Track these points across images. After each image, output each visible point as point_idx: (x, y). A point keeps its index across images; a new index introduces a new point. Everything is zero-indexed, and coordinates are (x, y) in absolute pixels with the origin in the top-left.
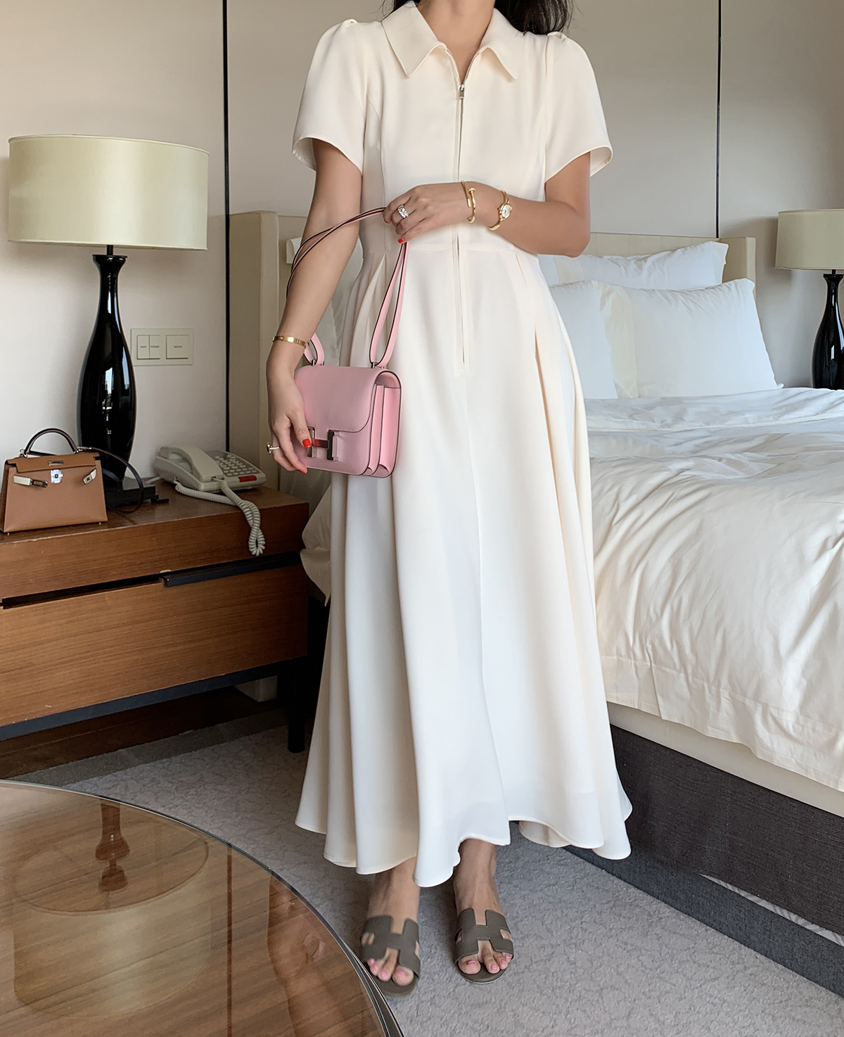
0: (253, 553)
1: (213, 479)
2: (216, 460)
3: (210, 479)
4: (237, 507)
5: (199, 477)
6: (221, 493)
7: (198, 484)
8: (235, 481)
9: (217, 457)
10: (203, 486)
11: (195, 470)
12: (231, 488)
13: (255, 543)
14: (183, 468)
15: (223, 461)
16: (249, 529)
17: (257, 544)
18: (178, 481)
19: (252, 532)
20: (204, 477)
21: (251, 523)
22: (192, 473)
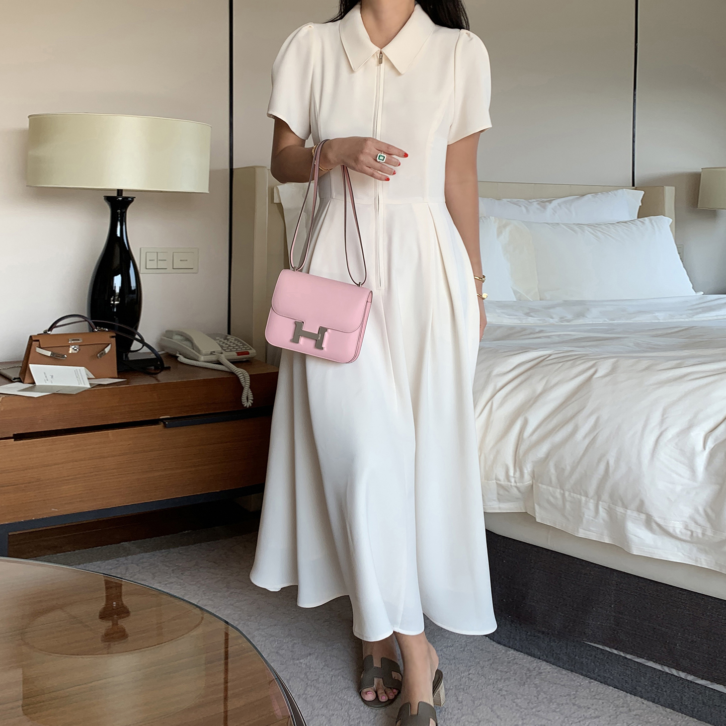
0: (245, 406)
1: (212, 353)
2: (215, 339)
3: (209, 353)
4: (232, 373)
5: (199, 351)
6: (219, 363)
7: (198, 357)
8: (234, 355)
9: (217, 338)
10: (202, 358)
11: (196, 346)
12: (228, 360)
13: (246, 399)
14: (186, 346)
15: (224, 341)
16: (242, 389)
17: (247, 399)
18: (180, 354)
19: (244, 391)
20: (204, 352)
21: (243, 384)
22: (193, 349)
